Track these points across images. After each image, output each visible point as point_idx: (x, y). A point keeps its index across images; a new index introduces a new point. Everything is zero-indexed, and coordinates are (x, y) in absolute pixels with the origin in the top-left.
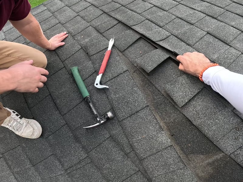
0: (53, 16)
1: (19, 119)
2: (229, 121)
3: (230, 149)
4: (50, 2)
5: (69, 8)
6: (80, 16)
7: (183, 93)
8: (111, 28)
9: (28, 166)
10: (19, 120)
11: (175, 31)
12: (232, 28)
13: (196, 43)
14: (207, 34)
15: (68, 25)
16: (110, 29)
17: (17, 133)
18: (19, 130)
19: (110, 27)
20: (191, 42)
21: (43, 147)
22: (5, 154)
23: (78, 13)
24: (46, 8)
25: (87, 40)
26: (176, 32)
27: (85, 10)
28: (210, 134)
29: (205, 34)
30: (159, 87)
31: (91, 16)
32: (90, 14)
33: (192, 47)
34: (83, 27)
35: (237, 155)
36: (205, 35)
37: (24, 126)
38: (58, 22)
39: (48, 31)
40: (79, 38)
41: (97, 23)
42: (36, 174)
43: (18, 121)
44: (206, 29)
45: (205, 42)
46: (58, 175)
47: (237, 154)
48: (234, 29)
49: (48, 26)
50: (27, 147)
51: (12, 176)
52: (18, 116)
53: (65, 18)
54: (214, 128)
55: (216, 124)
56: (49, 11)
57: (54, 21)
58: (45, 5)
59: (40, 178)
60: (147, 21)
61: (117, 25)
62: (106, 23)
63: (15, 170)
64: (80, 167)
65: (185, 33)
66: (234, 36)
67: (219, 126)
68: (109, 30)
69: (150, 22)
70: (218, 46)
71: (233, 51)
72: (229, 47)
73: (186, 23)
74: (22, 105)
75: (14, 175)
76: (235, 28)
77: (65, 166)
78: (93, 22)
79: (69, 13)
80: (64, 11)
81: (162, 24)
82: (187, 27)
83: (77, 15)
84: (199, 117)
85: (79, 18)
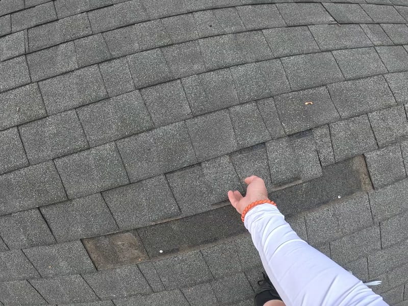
11: (109, 132)
13: (151, 117)
14: (140, 91)
20: (147, 125)
29: (140, 95)
33: (157, 128)
36: (142, 96)
60: (59, 162)
65: (122, 120)
69: (65, 159)
70: (171, 92)
81: (81, 144)
82: (109, 108)
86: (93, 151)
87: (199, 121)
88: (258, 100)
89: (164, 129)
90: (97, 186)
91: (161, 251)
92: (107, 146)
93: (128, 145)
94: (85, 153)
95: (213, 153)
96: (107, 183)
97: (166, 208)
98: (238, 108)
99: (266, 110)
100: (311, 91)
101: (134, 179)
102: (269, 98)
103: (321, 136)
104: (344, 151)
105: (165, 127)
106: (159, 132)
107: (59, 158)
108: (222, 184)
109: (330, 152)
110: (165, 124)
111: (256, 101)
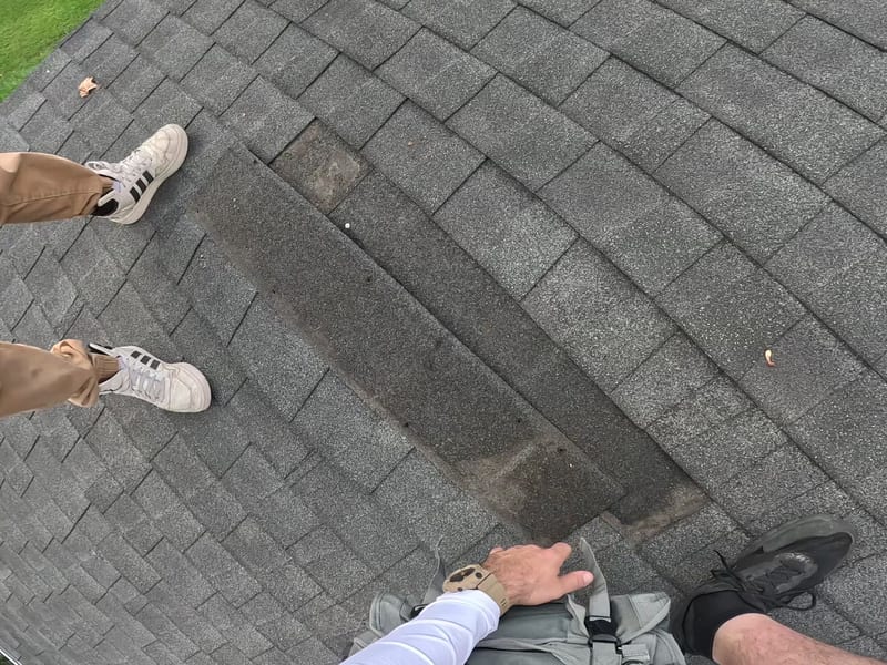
0: (139, 58)
1: (152, 370)
2: (645, 330)
3: (647, 411)
4: (113, 6)
5: (179, 21)
6: (220, 44)
7: (523, 262)
8: (319, 76)
9: (209, 482)
10: (152, 373)
11: (509, 58)
12: (696, 28)
13: (572, 93)
14: (609, 58)
15: (194, 81)
16: (316, 79)
17: (160, 405)
18: (161, 398)
19: (315, 73)
20: (554, 94)
21: (226, 428)
22: (156, 460)
23: (214, 36)
24: (110, 33)
25: (258, 124)
26: (511, 63)
27: (232, 19)
28: (595, 368)
29: (602, 61)
30: (464, 242)
31: (254, 42)
32: (250, 36)
33: (557, 110)
34: (238, 83)
35: (663, 428)
36: (602, 64)
37: (168, 385)
38: (163, 76)
39: (142, 111)
40: (236, 121)
41: (277, 63)
42: (230, 497)
43: (151, 375)
44: (608, 42)
45: (602, 89)
46: (273, 493)
47: (665, 426)
48: (704, 31)
49: (137, 94)
50: (193, 434)
51: (187, 513)
52: (146, 363)
53: (179, 60)
54: (605, 350)
55: (610, 337)
56: (124, 39)
57: (148, 75)
58: (102, 22)
59: (240, 507)
60: (424, 34)
61: (336, 62)
62: (302, 58)
63: (188, 496)
64: (313, 468)
65: (540, 62)
66: (696, 58)
67: (616, 345)
68: (315, 84)
69: (433, 37)
70: (641, 97)
71: (685, 111)
72: (673, 97)
73: (545, 24)
74: (149, 330)
75: (189, 509)
76: (707, 28)
77: (282, 470)
78: (264, 62)
79: (186, 39)
80: (169, 34)
81: (468, 39)
82: (549, 37)
83: (212, 42)
84: (566, 322)
85: (219, 54)
86: (466, 57)
87: (615, 162)
88: (731, 241)
89: (563, 121)
90: (415, 89)
91: (347, 226)
92: (485, 68)
93: (504, 90)
94: (455, 51)
95: (565, 209)
96: (425, 98)
97: (429, 190)
98: (684, 213)
99: (716, 266)
100: (830, 342)
101: (452, 124)
102: (752, 260)
103: (714, 402)
104: (703, 461)
105: (567, 121)
106: (554, 116)
107: (430, 30)
108: (517, 253)
109: (686, 434)
110: (573, 117)
111: (726, 238)
